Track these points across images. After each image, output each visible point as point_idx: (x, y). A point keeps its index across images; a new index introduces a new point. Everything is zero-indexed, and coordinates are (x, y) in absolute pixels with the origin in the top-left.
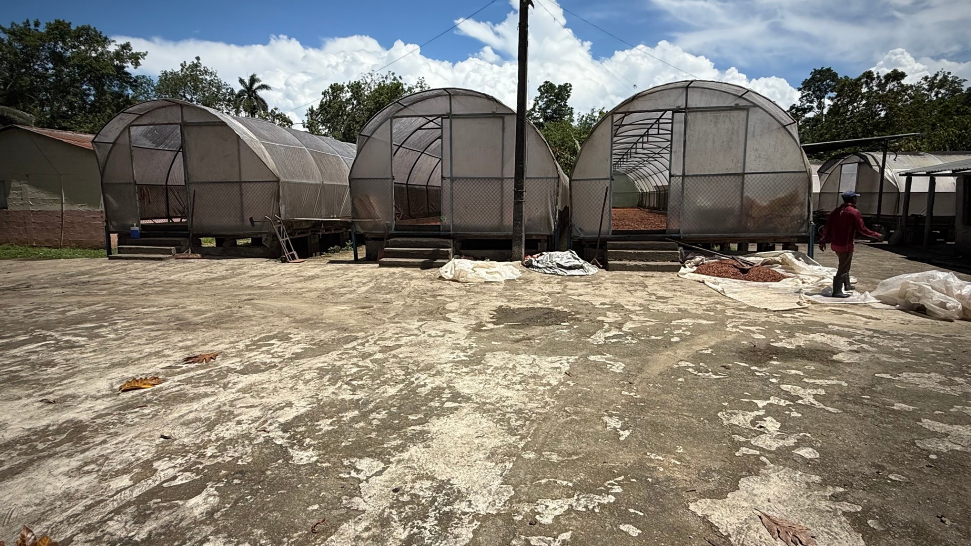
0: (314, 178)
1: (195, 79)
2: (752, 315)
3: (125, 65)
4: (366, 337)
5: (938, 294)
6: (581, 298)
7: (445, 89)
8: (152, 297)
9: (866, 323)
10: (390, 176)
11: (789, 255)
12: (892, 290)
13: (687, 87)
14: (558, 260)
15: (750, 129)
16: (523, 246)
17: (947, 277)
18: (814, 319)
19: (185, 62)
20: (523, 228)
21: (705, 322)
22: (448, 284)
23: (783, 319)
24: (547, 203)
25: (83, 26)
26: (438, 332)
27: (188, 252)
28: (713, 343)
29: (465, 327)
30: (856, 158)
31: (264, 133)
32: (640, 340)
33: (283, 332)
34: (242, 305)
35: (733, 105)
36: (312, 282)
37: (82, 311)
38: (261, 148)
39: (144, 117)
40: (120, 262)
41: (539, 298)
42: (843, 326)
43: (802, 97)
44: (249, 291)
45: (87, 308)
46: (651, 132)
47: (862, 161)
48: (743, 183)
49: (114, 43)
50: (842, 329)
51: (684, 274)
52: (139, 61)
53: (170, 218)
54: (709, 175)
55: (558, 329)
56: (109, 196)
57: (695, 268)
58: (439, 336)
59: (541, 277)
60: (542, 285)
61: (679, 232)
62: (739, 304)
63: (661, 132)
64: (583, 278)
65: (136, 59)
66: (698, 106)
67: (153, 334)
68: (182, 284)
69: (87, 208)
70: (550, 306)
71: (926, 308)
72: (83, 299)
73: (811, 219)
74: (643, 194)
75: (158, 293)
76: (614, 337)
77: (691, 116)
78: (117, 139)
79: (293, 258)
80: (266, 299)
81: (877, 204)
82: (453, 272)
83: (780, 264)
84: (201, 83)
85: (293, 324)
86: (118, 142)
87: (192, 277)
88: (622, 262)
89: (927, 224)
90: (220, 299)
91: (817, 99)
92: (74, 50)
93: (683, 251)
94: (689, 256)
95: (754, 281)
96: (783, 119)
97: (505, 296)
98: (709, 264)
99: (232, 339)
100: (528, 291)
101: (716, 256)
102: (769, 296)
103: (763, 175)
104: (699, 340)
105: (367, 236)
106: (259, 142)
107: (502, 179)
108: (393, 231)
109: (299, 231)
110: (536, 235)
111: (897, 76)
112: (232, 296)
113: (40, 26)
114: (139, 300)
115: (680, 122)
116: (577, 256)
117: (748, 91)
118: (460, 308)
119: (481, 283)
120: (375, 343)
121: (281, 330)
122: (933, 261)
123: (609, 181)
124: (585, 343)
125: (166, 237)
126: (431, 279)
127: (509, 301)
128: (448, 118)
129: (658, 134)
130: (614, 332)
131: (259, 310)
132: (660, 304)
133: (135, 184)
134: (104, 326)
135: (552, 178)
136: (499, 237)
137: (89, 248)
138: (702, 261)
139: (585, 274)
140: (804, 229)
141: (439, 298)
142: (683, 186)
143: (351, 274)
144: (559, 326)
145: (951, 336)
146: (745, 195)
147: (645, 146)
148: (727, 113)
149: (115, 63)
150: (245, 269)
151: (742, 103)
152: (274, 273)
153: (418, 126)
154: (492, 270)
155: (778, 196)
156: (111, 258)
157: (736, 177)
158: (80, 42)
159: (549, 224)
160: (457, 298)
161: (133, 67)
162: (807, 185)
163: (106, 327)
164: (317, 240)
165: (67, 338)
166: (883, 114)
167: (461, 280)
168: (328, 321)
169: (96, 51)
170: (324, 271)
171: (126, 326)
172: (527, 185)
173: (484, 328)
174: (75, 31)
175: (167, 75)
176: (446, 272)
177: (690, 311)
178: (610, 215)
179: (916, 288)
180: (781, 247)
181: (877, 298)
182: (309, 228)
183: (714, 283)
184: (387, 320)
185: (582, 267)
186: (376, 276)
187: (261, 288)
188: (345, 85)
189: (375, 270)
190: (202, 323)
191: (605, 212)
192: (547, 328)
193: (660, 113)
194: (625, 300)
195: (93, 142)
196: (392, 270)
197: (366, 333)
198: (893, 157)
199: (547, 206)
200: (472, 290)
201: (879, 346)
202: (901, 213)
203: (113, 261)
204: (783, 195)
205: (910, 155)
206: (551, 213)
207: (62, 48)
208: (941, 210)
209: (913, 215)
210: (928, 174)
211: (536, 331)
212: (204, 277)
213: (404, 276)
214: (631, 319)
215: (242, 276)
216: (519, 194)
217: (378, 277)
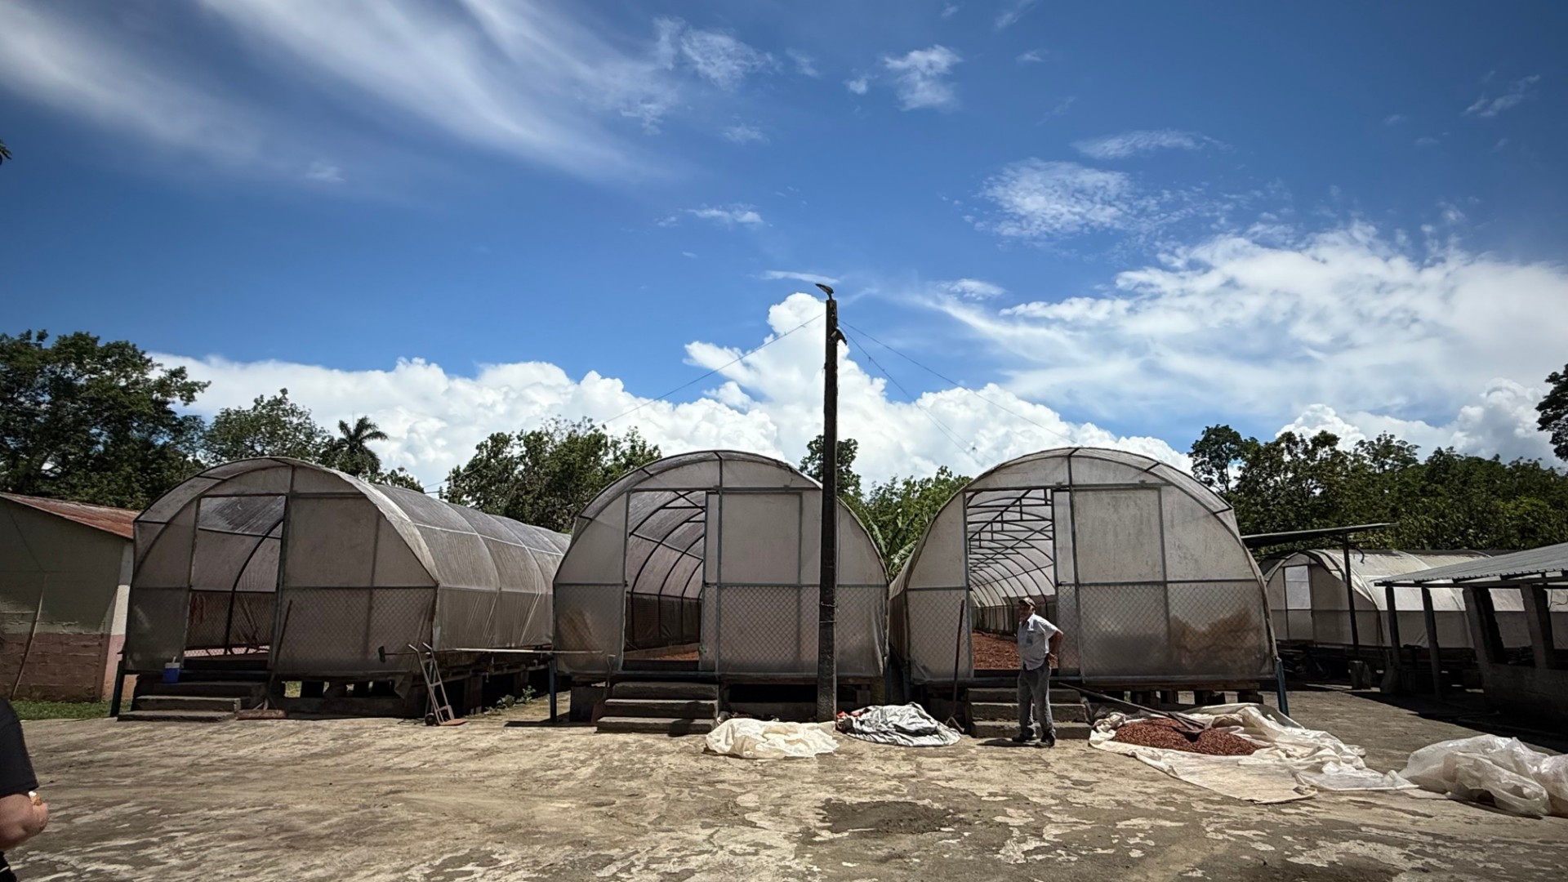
0: (488, 582)
1: (275, 422)
2: (1236, 812)
3: (169, 399)
4: (627, 857)
5: (1507, 773)
6: (952, 784)
7: (715, 452)
8: (218, 789)
9: (1414, 822)
10: (620, 582)
11: (1252, 710)
12: (1431, 767)
13: (1069, 456)
14: (896, 720)
15: (1166, 517)
16: (835, 695)
17: (1511, 745)
18: (1333, 817)
19: (262, 397)
20: (835, 666)
21: (1168, 824)
22: (725, 762)
23: (1287, 817)
24: (870, 625)
25: (117, 343)
26: (744, 846)
27: (262, 708)
28: (1198, 860)
29: (785, 837)
30: (1305, 559)
31: (419, 510)
32: (1081, 855)
33: (478, 849)
34: (386, 802)
35: (1136, 481)
36: (493, 758)
37: (99, 816)
38: (414, 535)
39: (228, 483)
40: (140, 726)
41: (885, 785)
42: (1383, 828)
43: (1196, 466)
44: (388, 778)
45: (108, 811)
46: (1007, 516)
47: (1313, 562)
48: (1166, 597)
49: (159, 368)
50: (1384, 832)
51: (1099, 743)
52: (195, 394)
53: (228, 646)
54: (1115, 584)
55: (941, 839)
56: (139, 610)
57: (1113, 733)
58: (749, 854)
59: (874, 750)
60: (880, 763)
61: (1078, 673)
62: (1207, 792)
63: (1025, 517)
64: (941, 750)
65: (189, 392)
66: (1089, 482)
67: (249, 856)
68: (263, 764)
69: (77, 630)
70: (909, 799)
71: (1493, 797)
72: (93, 793)
73: (1276, 653)
74: (983, 609)
75: (225, 780)
76: (1037, 850)
77: (1079, 497)
78: (173, 518)
79: (446, 717)
80: (424, 791)
81: (1349, 628)
82: (731, 741)
83: (1241, 725)
84: (283, 427)
85: (492, 836)
86: (175, 522)
87: (278, 752)
88: (997, 723)
89: (1433, 660)
90: (342, 791)
91: (1217, 469)
92: (93, 376)
93: (1088, 705)
94: (1099, 713)
95: (1211, 754)
96: (1211, 504)
97: (829, 783)
98: (1133, 725)
99: (394, 864)
100: (861, 773)
101: (1142, 712)
102: (1245, 779)
103: (1194, 585)
104: (1173, 855)
105: (575, 678)
106: (412, 524)
107: (798, 587)
108: (620, 671)
109: (455, 670)
110: (854, 678)
111: (1327, 440)
112: (362, 785)
113: (46, 340)
114: (198, 795)
115: (1063, 504)
116: (924, 713)
117: (1158, 464)
118: (763, 804)
119: (779, 760)
120: (647, 867)
121: (474, 847)
122: (1460, 720)
123: (964, 592)
124: (996, 863)
125: (223, 680)
126: (692, 753)
127: (838, 790)
128: (717, 493)
129: (1022, 520)
130: (1032, 844)
131: (420, 811)
132: (1082, 793)
133: (190, 589)
134: (154, 844)
135: (877, 586)
136: (793, 680)
137: (63, 699)
138: (1121, 720)
139: (942, 743)
140: (1267, 668)
141: (719, 786)
142: (1078, 600)
143: (553, 746)
144: (939, 835)
145: (1550, 843)
146: (1171, 615)
147: (996, 536)
148: (1131, 494)
149: (154, 396)
150: (366, 737)
151: (1150, 480)
152: (419, 744)
153: (662, 504)
154: (793, 737)
155: (1222, 616)
156: (122, 719)
157: (1155, 587)
158: (106, 365)
159: (875, 660)
160: (750, 787)
161: (182, 403)
162: (1261, 600)
163: (158, 845)
164: (480, 686)
165: (94, 867)
166: (1318, 492)
167: (745, 754)
168: (549, 830)
169: (127, 377)
170: (504, 740)
171: (193, 844)
172: (840, 596)
173: (817, 839)
174: (102, 349)
175: (229, 414)
176: (718, 741)
177: (1137, 804)
178: (970, 644)
179: (1471, 763)
180: (1236, 698)
181: (1412, 780)
182: (470, 666)
183: (1152, 757)
184: (649, 827)
185: (935, 732)
186: (599, 749)
187: (407, 771)
188: (514, 436)
189: (592, 737)
190: (328, 836)
191: (961, 641)
192: (921, 837)
193: (1023, 492)
194: (1022, 787)
195: (136, 521)
196: (621, 737)
197: (623, 850)
198: (1359, 557)
199: (870, 632)
200: (768, 772)
201: (1452, 861)
202: (1388, 642)
203: (126, 723)
204: (1228, 616)
205: (1380, 554)
206: (877, 642)
207: (74, 373)
208: (1450, 639)
209: (1406, 646)
210: (1418, 584)
211: (905, 842)
212: (298, 753)
213: (644, 748)
214: (1050, 821)
215: (367, 750)
216: (827, 610)
217: (603, 751)
